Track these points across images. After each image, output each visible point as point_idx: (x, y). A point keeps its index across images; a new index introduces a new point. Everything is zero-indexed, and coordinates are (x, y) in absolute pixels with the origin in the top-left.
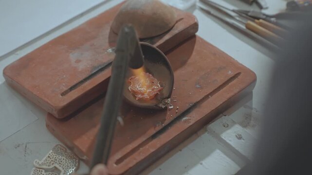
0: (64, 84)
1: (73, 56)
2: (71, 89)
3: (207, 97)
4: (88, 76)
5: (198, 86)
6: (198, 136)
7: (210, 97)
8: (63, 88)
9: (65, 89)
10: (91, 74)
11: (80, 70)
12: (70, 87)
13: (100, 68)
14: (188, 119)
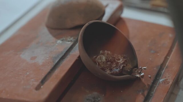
0: (32, 80)
1: (26, 56)
2: (43, 81)
3: (166, 59)
4: (53, 66)
5: (152, 52)
6: (176, 95)
7: (168, 57)
8: (34, 83)
9: (36, 84)
10: (55, 64)
11: (41, 64)
12: (40, 81)
13: (60, 57)
14: (165, 80)
